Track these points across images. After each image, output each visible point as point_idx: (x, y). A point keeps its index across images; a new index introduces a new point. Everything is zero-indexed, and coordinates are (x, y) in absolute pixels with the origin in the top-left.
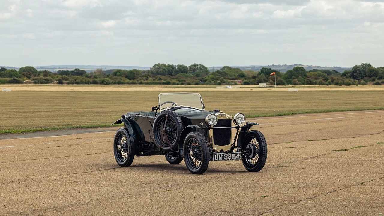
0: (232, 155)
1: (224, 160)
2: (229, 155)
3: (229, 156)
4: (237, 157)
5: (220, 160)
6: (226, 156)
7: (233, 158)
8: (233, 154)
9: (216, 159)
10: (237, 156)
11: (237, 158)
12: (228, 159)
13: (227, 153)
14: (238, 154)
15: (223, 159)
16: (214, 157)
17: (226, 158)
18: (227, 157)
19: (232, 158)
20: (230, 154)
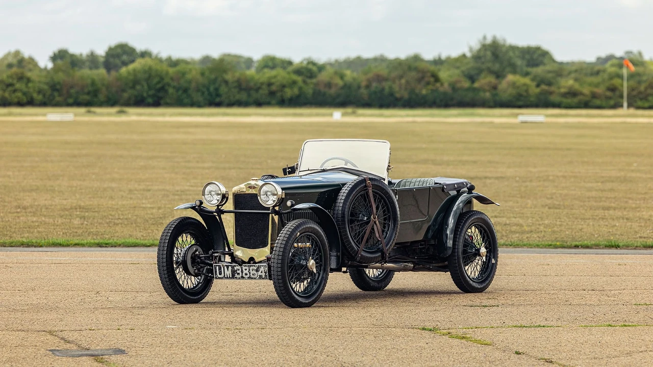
0: (249, 270)
1: (236, 278)
2: (244, 268)
3: (245, 272)
4: (260, 273)
5: (227, 278)
6: (239, 270)
7: (252, 276)
8: (251, 268)
9: (220, 274)
10: (260, 271)
11: (261, 277)
12: (243, 277)
13: (240, 265)
14: (262, 267)
15: (233, 277)
16: (216, 272)
17: (238, 274)
18: (239, 272)
19: (251, 274)
20: (246, 268)
